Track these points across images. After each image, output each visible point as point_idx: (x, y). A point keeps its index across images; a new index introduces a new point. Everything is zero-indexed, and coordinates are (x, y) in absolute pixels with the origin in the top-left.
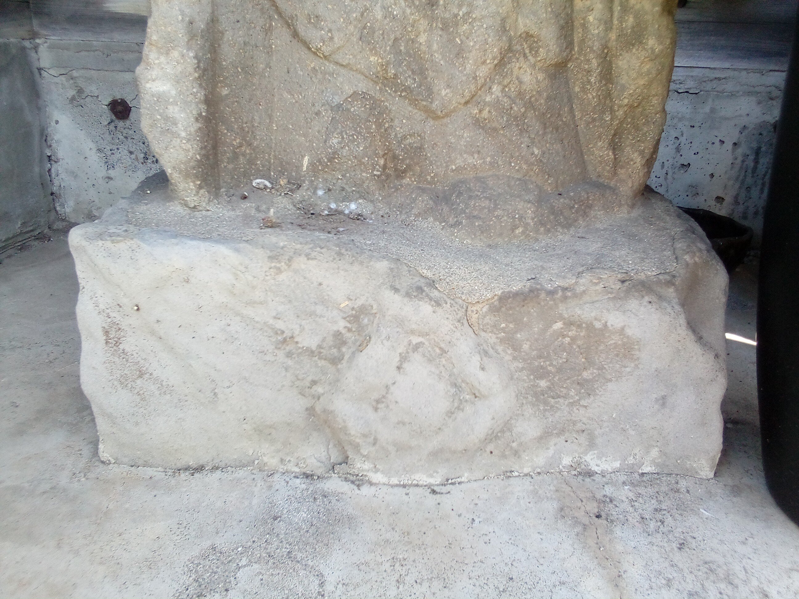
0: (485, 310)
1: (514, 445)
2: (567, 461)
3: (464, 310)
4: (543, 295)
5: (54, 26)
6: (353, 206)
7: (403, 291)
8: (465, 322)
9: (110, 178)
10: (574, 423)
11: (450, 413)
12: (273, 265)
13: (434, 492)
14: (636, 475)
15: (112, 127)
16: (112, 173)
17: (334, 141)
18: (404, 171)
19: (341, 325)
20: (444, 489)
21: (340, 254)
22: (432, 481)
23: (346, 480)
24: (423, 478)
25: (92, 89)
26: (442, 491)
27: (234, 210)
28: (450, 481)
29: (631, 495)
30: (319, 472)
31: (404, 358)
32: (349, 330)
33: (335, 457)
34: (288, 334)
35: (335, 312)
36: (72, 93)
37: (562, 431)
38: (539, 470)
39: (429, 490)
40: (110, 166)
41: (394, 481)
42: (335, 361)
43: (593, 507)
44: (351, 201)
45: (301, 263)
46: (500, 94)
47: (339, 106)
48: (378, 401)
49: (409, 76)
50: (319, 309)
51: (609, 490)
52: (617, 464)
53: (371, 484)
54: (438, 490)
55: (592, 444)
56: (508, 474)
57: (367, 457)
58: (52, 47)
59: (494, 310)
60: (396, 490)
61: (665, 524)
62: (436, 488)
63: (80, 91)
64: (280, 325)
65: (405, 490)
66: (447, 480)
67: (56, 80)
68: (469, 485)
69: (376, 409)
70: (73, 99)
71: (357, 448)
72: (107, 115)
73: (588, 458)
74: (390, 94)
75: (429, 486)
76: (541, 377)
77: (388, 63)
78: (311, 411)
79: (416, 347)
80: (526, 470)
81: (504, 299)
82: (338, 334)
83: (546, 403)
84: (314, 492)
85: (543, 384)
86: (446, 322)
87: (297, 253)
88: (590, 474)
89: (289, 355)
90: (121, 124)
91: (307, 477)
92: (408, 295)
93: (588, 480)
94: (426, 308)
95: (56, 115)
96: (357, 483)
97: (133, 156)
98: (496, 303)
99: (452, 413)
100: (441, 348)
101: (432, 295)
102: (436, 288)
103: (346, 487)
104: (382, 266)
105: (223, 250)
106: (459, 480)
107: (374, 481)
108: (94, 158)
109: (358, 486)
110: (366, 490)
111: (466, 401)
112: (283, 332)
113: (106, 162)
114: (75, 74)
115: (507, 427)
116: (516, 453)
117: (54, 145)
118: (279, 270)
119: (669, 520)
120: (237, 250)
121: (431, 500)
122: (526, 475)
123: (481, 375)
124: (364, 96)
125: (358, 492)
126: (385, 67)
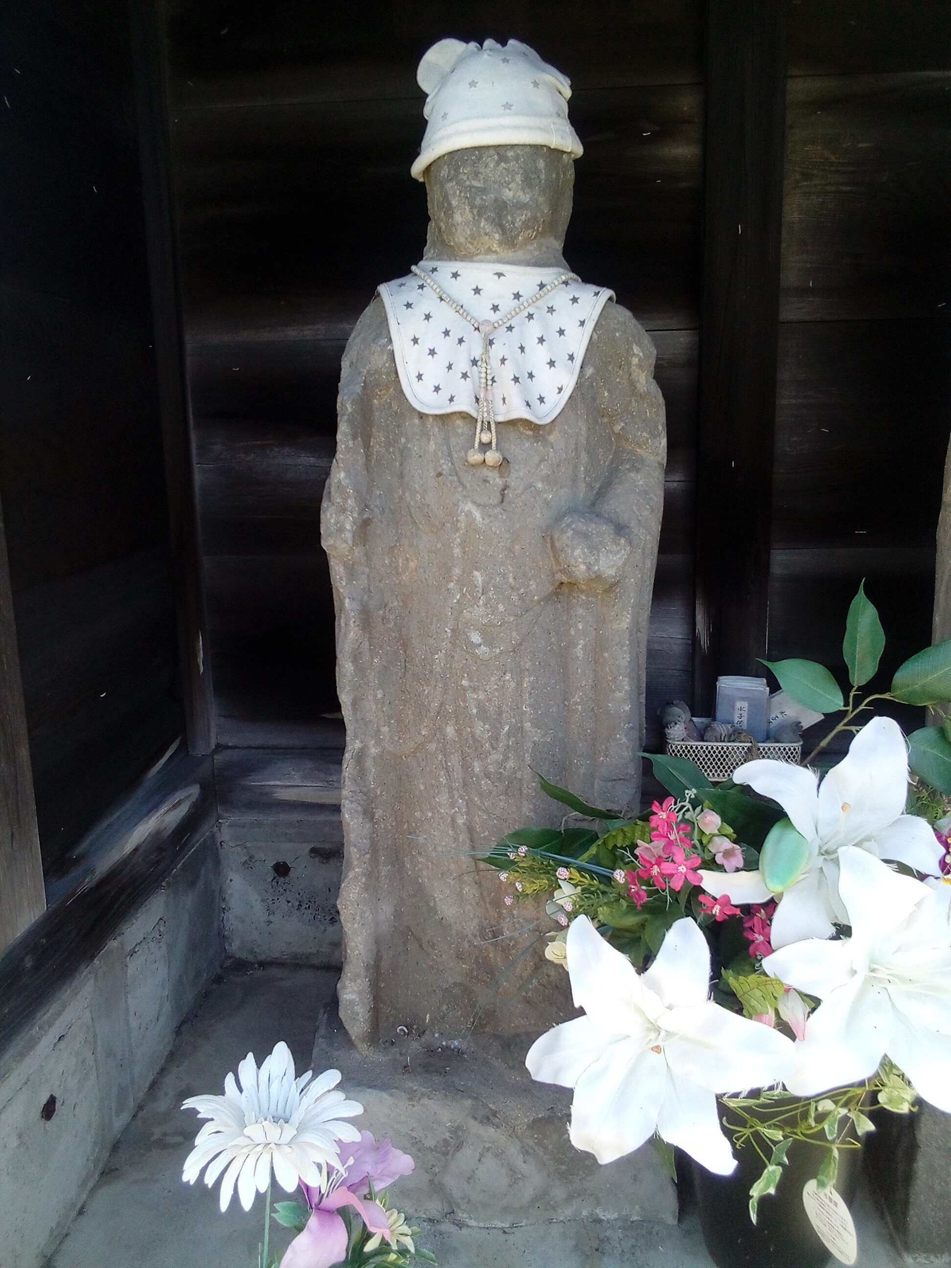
0: (525, 1128)
1: (552, 1203)
2: (585, 1213)
3: (512, 1129)
4: (556, 1120)
5: (234, 810)
6: (456, 1043)
7: (479, 1119)
8: (514, 1136)
9: (270, 922)
10: (586, 1190)
11: (510, 1186)
12: (410, 1103)
13: (505, 1232)
14: (629, 1222)
15: (274, 883)
16: (272, 918)
17: (444, 1007)
18: (486, 1024)
19: (447, 1135)
20: (511, 1231)
21: (446, 1096)
22: (503, 1225)
23: (454, 1223)
24: (499, 1225)
25: (261, 855)
26: (510, 1232)
27: (387, 1056)
28: (515, 1225)
29: (621, 1236)
30: (438, 1217)
31: (482, 1155)
32: (452, 1138)
33: (447, 1209)
34: (418, 1139)
35: (444, 1128)
36: (244, 859)
37: (579, 1195)
38: (569, 1218)
39: (502, 1231)
40: (271, 912)
41: (482, 1225)
42: (445, 1154)
43: (595, 1244)
44: (454, 1040)
45: (425, 1101)
46: (537, 984)
47: (446, 989)
48: (469, 1178)
49: (485, 975)
50: (435, 1126)
51: (608, 1233)
52: (616, 1215)
53: (468, 1226)
54: (507, 1231)
55: (598, 1203)
56: (550, 1221)
57: (464, 1211)
58: (231, 826)
59: (530, 1127)
60: (482, 1231)
61: (635, 1255)
62: (505, 1229)
63: (251, 857)
64: (414, 1134)
65: (487, 1231)
66: (513, 1224)
67: (233, 849)
68: (526, 1228)
69: (468, 1183)
70: (245, 863)
71: (458, 1205)
72: (271, 874)
73: (597, 1211)
74: (475, 983)
75: (502, 1228)
76: (562, 1164)
77: (473, 968)
78: (431, 1181)
79: (488, 1149)
80: (561, 1218)
81: (535, 1121)
82: (445, 1140)
83: (566, 1179)
84: (435, 1232)
85: (563, 1167)
86: (502, 1136)
87: (423, 1095)
88: (600, 1221)
89: (419, 1150)
90: (282, 879)
91: (431, 1221)
92: (481, 1122)
93: (598, 1225)
94: (492, 1130)
95: (232, 875)
96: (460, 1225)
97: (290, 904)
98: (531, 1124)
99: (511, 1186)
100: (502, 1150)
101: (494, 1121)
102: (497, 1117)
103: (453, 1229)
104: (468, 1103)
105: (385, 1095)
106: (520, 1224)
107: (470, 1225)
108: (259, 908)
109: (460, 1228)
110: (465, 1231)
111: (519, 1178)
112: (416, 1138)
113: (268, 910)
114: (248, 844)
115: (545, 1193)
116: (554, 1208)
117: (227, 898)
118: (413, 1106)
119: (638, 1253)
120: (392, 1095)
121: (503, 1237)
122: (561, 1221)
123: (524, 1166)
124: (460, 984)
125: (460, 1231)
126: (471, 971)
